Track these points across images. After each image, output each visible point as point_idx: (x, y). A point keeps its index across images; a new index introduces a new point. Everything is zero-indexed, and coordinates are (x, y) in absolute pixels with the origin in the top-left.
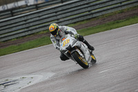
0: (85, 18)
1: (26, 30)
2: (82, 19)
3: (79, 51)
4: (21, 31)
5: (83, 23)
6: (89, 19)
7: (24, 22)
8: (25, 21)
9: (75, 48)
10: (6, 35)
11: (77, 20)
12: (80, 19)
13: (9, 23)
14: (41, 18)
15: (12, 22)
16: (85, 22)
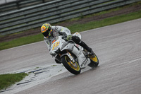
0: (119, 5)
1: (57, 16)
2: (115, 6)
3: (69, 55)
4: (52, 18)
5: (115, 10)
6: (122, 6)
7: (55, 9)
8: (57, 7)
9: (65, 51)
10: (37, 22)
11: (110, 7)
12: (112, 6)
13: (40, 9)
14: (73, 4)
15: (43, 8)
16: (118, 9)
